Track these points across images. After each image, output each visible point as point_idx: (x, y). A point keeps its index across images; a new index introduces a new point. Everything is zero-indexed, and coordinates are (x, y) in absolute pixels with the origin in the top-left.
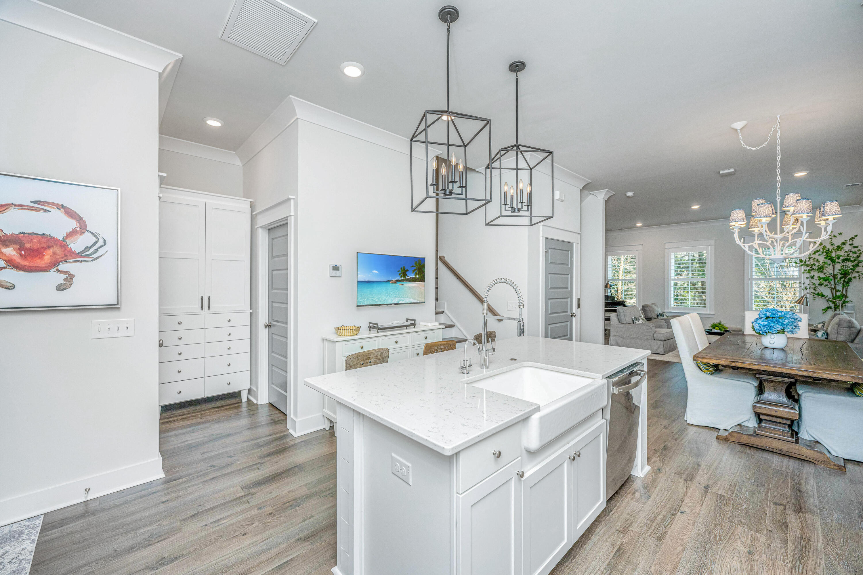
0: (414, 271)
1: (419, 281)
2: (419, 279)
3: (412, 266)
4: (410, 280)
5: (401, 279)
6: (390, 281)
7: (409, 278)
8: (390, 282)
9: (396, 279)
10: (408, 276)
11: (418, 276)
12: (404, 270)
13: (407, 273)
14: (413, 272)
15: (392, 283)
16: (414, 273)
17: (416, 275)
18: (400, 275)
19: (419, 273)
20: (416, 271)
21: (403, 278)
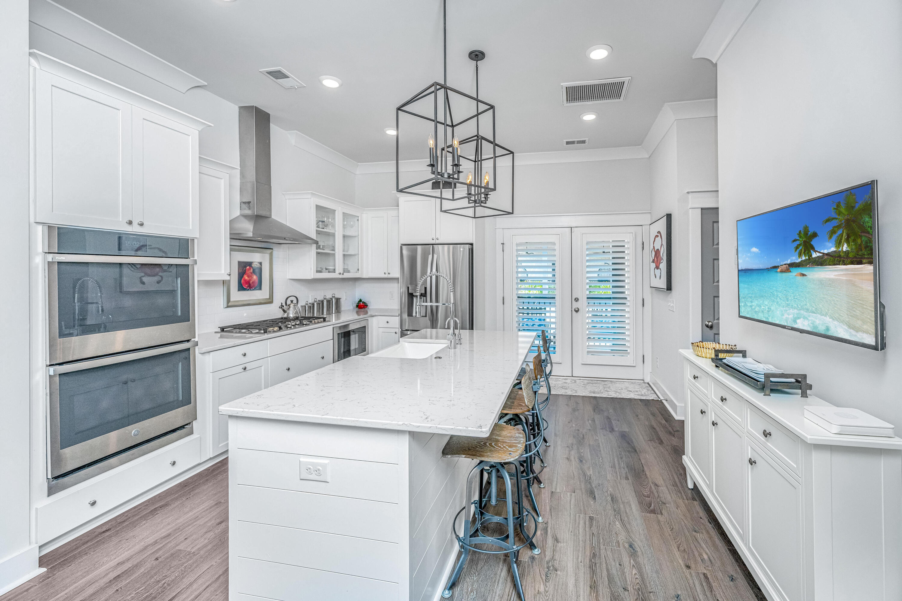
0: (833, 232)
1: (852, 263)
2: (851, 255)
3: (828, 220)
4: (821, 262)
5: (800, 260)
6: (778, 267)
7: (818, 254)
8: (779, 270)
9: (789, 262)
10: (816, 251)
11: (845, 248)
12: (806, 234)
13: (814, 242)
14: (830, 237)
15: (782, 272)
17: (839, 243)
18: (798, 250)
19: (848, 237)
20: (840, 232)
21: (804, 258)
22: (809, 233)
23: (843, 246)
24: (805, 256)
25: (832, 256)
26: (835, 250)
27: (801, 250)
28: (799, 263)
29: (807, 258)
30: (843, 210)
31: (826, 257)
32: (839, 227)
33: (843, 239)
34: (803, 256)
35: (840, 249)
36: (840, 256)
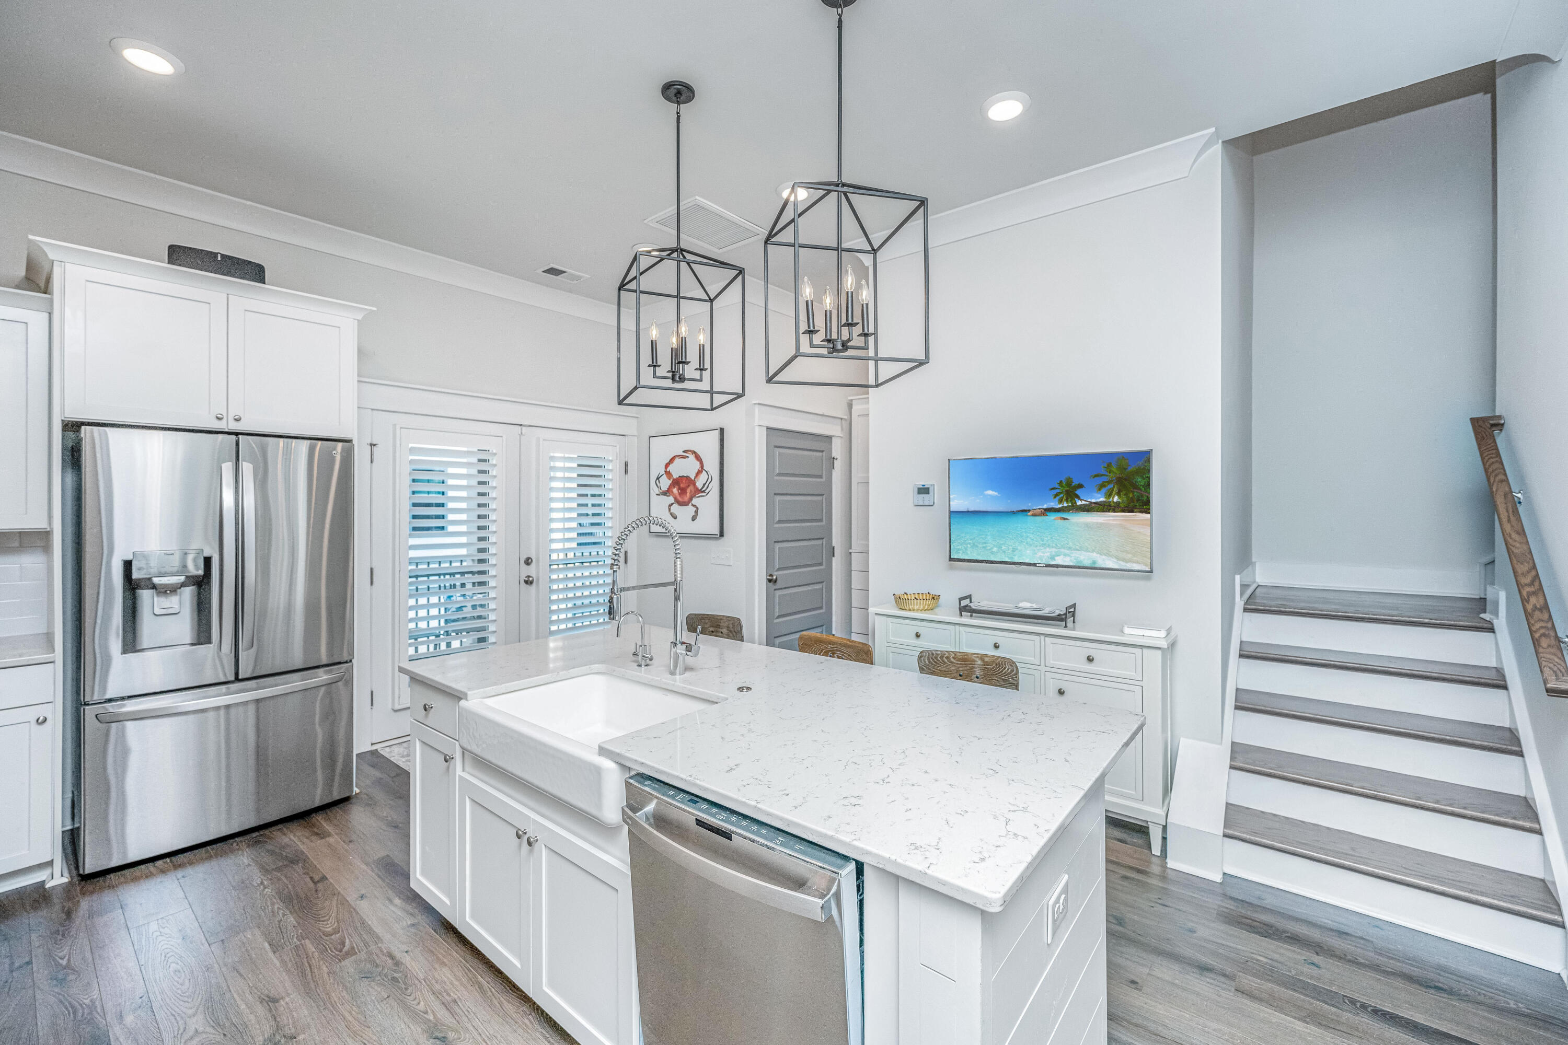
1: (1123, 511)
2: (1122, 505)
3: (1096, 476)
5: (1060, 506)
6: (1029, 511)
7: (1084, 502)
8: (1029, 514)
9: (1045, 507)
10: (1081, 500)
11: (1116, 499)
13: (1078, 492)
15: (1034, 515)
16: (1104, 490)
17: (1110, 495)
18: (1058, 498)
20: (1111, 486)
21: (1065, 504)
22: (1073, 484)
23: (1114, 497)
24: (1067, 502)
25: (1101, 505)
26: (1104, 500)
27: (1063, 497)
28: (1059, 508)
29: (1070, 504)
30: (1114, 469)
31: (1093, 505)
32: (1109, 482)
33: (1114, 492)
34: (1065, 503)
35: (1111, 500)
36: (1110, 506)
